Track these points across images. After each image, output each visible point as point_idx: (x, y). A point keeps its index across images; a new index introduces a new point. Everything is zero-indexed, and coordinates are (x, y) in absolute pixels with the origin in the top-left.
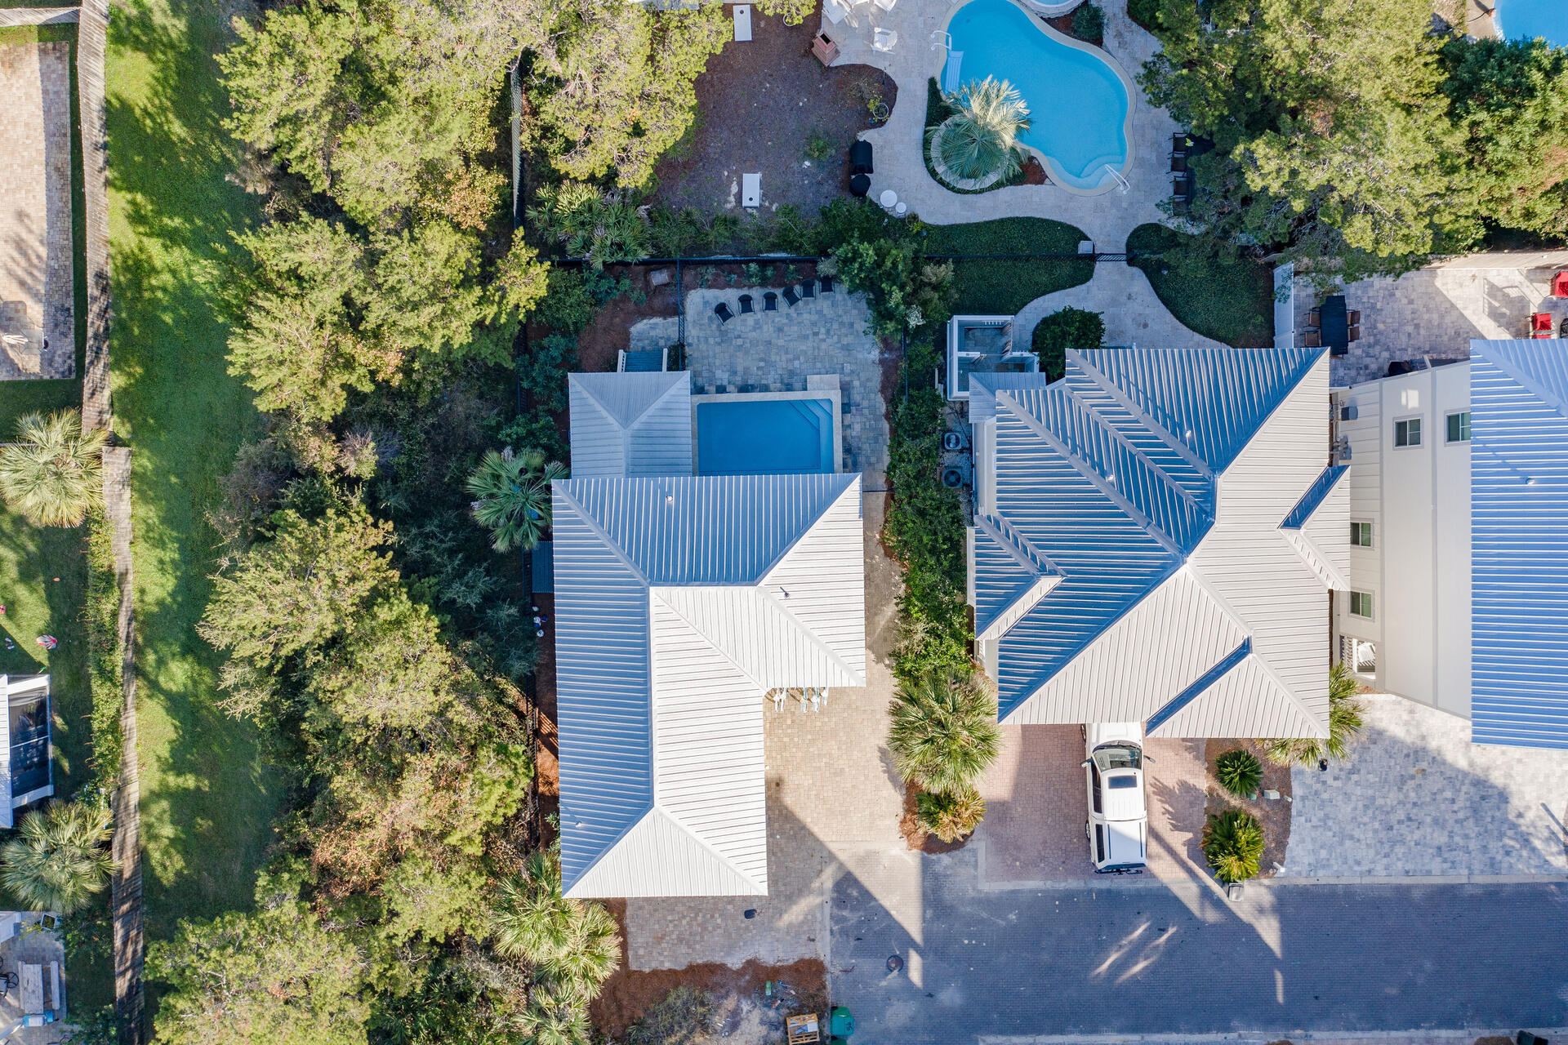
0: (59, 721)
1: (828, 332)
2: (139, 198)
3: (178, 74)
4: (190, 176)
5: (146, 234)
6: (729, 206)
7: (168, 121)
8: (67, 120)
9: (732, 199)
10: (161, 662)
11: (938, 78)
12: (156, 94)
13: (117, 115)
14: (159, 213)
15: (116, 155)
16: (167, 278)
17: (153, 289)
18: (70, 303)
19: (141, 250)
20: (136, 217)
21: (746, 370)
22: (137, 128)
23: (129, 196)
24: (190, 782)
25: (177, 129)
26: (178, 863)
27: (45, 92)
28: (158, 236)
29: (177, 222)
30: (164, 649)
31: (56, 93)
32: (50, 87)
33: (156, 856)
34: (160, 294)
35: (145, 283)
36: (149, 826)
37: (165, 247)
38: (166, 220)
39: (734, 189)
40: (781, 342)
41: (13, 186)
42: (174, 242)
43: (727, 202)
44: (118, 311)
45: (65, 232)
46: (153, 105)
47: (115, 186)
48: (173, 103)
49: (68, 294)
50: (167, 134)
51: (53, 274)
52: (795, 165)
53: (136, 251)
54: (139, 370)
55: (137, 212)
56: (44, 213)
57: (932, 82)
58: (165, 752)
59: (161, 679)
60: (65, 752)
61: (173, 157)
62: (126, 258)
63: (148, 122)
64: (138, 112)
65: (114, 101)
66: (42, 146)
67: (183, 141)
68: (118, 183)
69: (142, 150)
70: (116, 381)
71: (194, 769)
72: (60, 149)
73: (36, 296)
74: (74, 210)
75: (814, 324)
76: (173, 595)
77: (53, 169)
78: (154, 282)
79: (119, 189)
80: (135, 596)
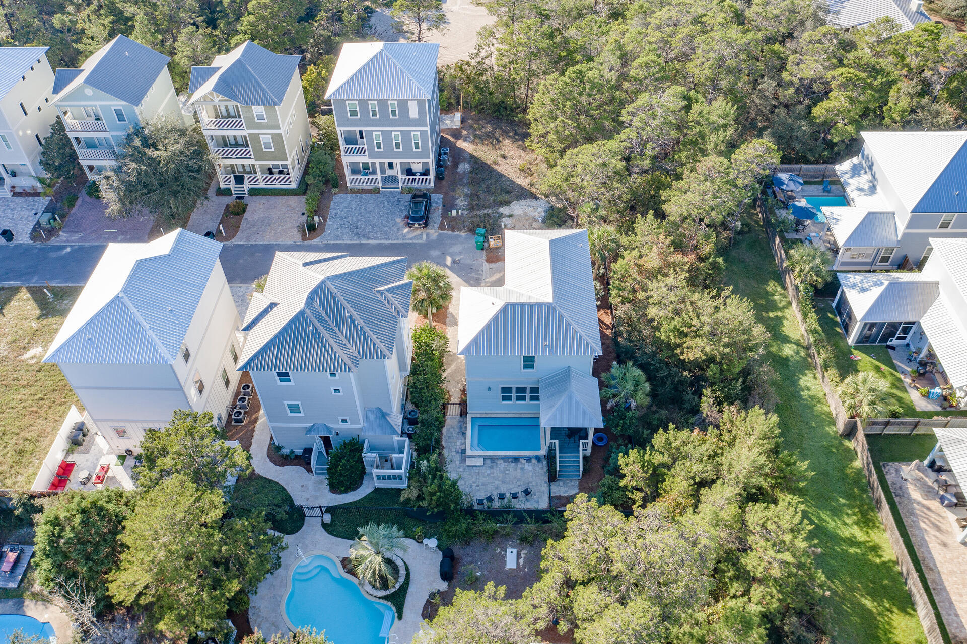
0: (839, 330)
1: (471, 486)
2: (878, 561)
3: (878, 637)
4: (851, 575)
5: (868, 542)
6: (525, 552)
7: (876, 607)
8: (936, 599)
9: (523, 556)
10: (798, 353)
11: (396, 620)
12: (889, 624)
13: (906, 604)
14: (864, 555)
15: (898, 579)
16: (849, 521)
17: (854, 514)
18: (897, 499)
19: (868, 533)
20: (875, 549)
21: (515, 470)
22: (893, 599)
23: (883, 559)
24: (771, 315)
25: (868, 603)
26: (769, 289)
27: (957, 615)
28: (860, 542)
29: (852, 550)
30: (797, 358)
31: (950, 615)
32: (955, 618)
33: (779, 289)
34: (849, 512)
35: (859, 515)
36: (785, 297)
37: (855, 538)
38: (858, 551)
39: (521, 561)
40: (497, 482)
41: (956, 561)
42: (850, 540)
43: (526, 554)
44: (869, 497)
45: (915, 536)
46: (887, 616)
47: (893, 562)
48: (875, 619)
49: (900, 503)
50: (874, 600)
51: (912, 513)
52: (486, 573)
53: (870, 531)
54: (848, 471)
55: (876, 552)
56: (930, 545)
57: (400, 618)
58: (785, 323)
59: (795, 347)
60: (832, 320)
61: (866, 587)
62: (874, 526)
63: (888, 606)
64: (895, 610)
65: (912, 612)
66: (946, 583)
67: (863, 596)
68: (891, 564)
69: (884, 587)
70: (858, 464)
71: (772, 319)
72: (934, 581)
73: (918, 503)
74: (912, 547)
75: (478, 490)
76: (799, 379)
77: (933, 569)
78: (855, 517)
79: (890, 561)
80: (817, 375)
